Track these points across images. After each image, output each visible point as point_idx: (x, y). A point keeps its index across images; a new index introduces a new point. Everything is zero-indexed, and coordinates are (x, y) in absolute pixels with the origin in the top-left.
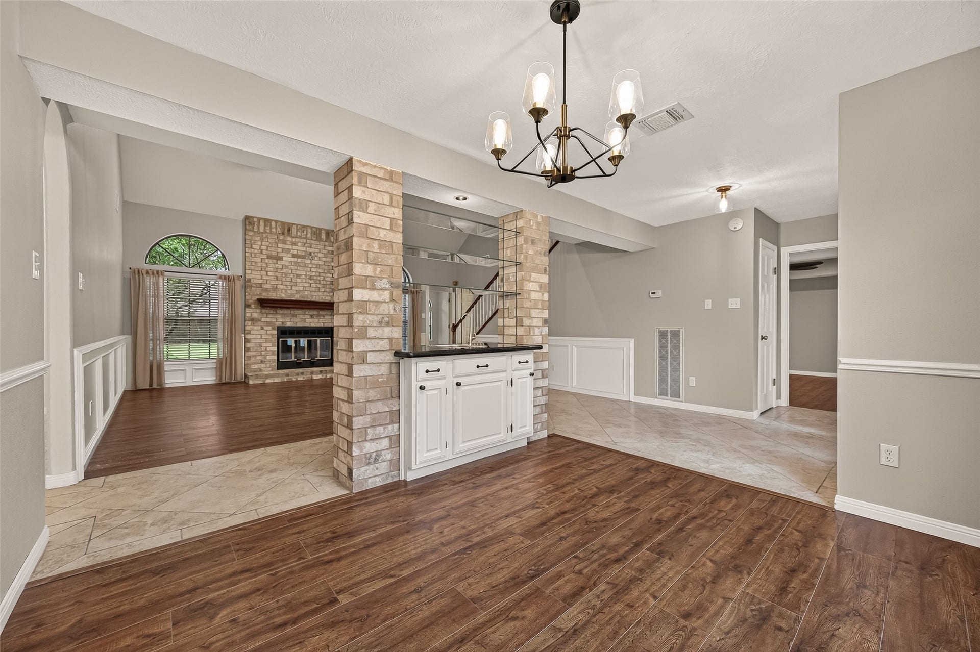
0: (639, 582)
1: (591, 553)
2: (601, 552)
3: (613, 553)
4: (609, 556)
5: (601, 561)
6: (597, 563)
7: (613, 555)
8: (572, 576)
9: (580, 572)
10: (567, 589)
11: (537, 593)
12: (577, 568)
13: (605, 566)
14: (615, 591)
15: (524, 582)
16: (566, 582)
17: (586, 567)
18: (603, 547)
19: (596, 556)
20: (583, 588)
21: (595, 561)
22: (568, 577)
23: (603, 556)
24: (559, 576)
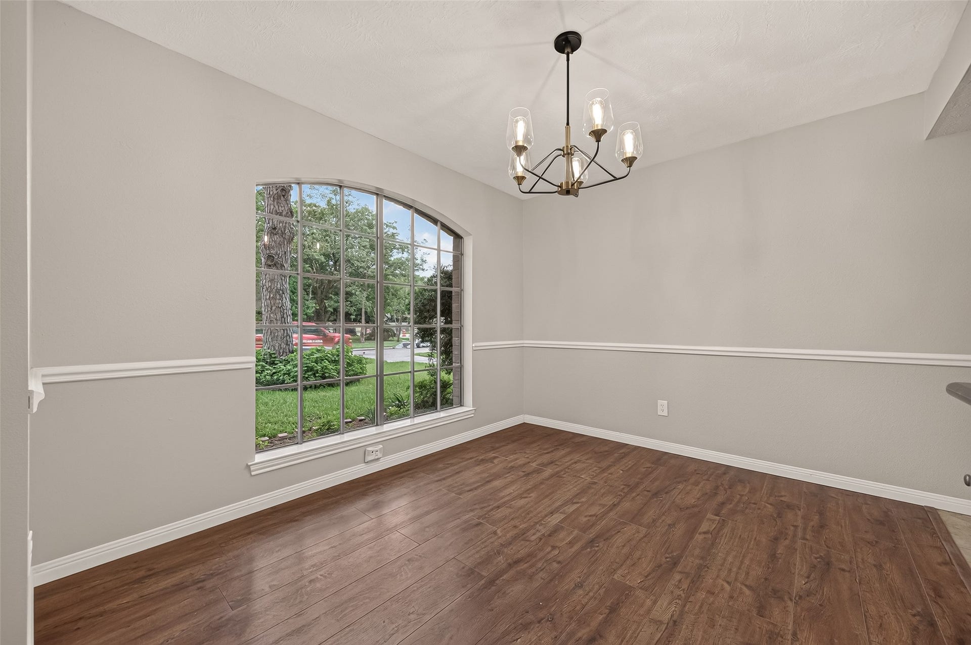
0: (504, 543)
1: (544, 569)
2: (534, 570)
3: (521, 569)
4: (526, 565)
5: (534, 560)
6: (539, 557)
7: (522, 567)
8: (558, 544)
9: (554, 548)
10: (562, 535)
11: (585, 529)
12: (556, 552)
13: (531, 555)
14: (525, 536)
15: (598, 537)
16: (564, 539)
17: (549, 553)
18: (531, 577)
19: (539, 565)
20: (550, 535)
21: (541, 559)
22: (563, 543)
23: (531, 567)
24: (571, 544)
